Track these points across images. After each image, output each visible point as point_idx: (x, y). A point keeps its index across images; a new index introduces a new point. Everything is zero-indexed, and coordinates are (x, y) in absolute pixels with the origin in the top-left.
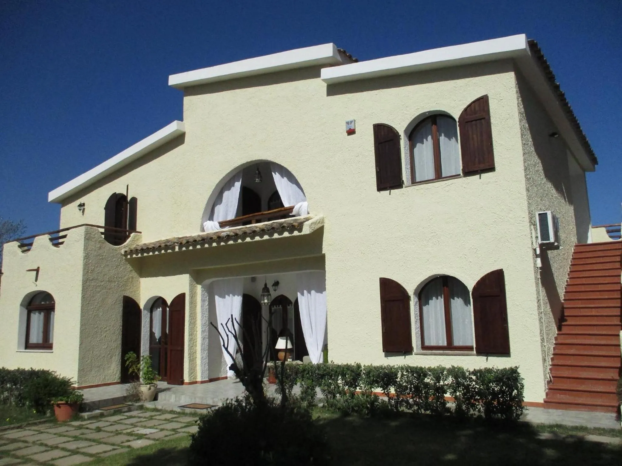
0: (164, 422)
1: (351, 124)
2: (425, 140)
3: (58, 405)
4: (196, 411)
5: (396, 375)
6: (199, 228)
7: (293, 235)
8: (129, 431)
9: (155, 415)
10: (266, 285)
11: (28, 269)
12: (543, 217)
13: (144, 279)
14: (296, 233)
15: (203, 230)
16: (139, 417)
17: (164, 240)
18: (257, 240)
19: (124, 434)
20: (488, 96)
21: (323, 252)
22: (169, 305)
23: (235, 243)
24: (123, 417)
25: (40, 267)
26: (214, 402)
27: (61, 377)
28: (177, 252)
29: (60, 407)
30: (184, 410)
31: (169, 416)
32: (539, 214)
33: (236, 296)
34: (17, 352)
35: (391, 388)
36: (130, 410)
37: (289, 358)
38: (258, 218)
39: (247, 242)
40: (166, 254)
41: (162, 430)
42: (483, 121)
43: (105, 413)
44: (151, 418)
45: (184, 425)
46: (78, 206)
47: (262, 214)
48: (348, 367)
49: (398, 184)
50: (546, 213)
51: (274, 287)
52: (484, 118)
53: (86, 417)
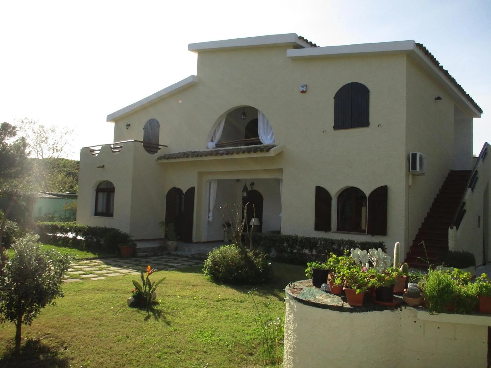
0: (183, 261)
1: (304, 87)
3: (123, 248)
5: (318, 243)
6: (206, 147)
8: (165, 264)
9: (178, 258)
10: (245, 185)
11: (98, 166)
12: (414, 156)
16: (169, 258)
17: (182, 153)
19: (162, 265)
22: (184, 193)
24: (159, 258)
25: (105, 165)
27: (124, 233)
31: (186, 259)
32: (412, 154)
34: (90, 217)
35: (314, 250)
36: (162, 255)
41: (183, 265)
43: (149, 255)
44: (175, 259)
45: (195, 263)
46: (126, 126)
48: (290, 237)
50: (416, 154)
51: (251, 186)
53: (139, 256)
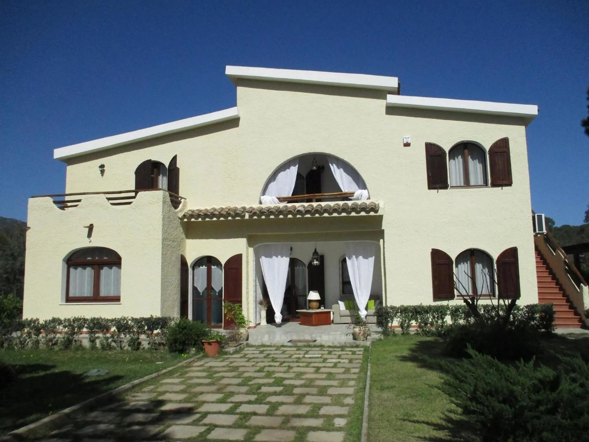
1: (408, 139)
2: (456, 158)
3: (210, 344)
4: (309, 344)
6: (258, 201)
7: (369, 214)
10: (316, 250)
13: (191, 240)
14: (372, 213)
15: (261, 203)
18: (335, 216)
20: (508, 139)
21: (383, 228)
22: (223, 264)
23: (312, 216)
25: (94, 224)
26: (312, 338)
28: (247, 219)
29: (211, 345)
30: (297, 344)
32: (537, 215)
33: (284, 257)
34: (60, 305)
37: (322, 307)
38: (317, 197)
39: (324, 217)
40: (234, 221)
42: (505, 154)
47: (323, 195)
49: (445, 186)
50: (542, 215)
52: (506, 152)
53: (232, 352)
